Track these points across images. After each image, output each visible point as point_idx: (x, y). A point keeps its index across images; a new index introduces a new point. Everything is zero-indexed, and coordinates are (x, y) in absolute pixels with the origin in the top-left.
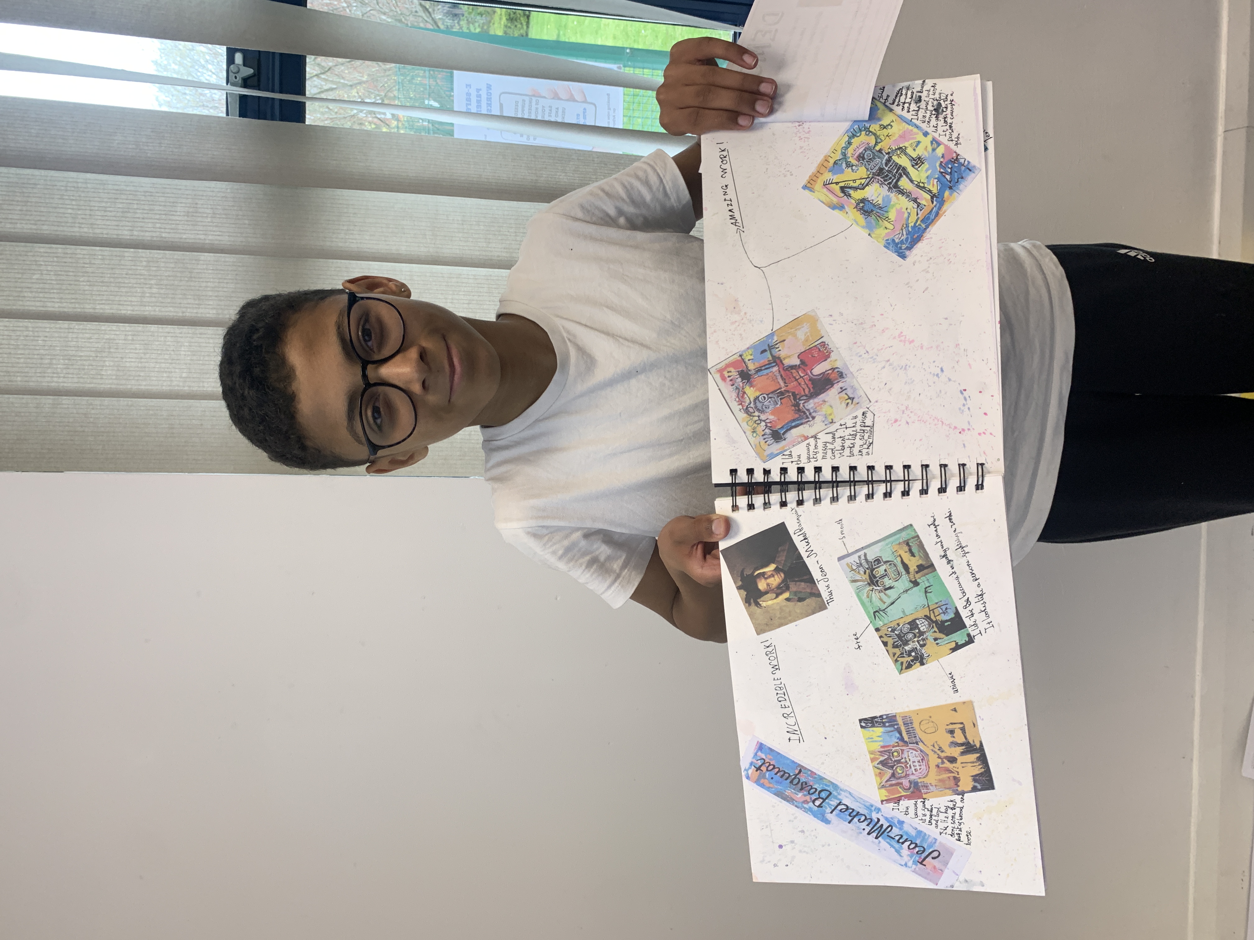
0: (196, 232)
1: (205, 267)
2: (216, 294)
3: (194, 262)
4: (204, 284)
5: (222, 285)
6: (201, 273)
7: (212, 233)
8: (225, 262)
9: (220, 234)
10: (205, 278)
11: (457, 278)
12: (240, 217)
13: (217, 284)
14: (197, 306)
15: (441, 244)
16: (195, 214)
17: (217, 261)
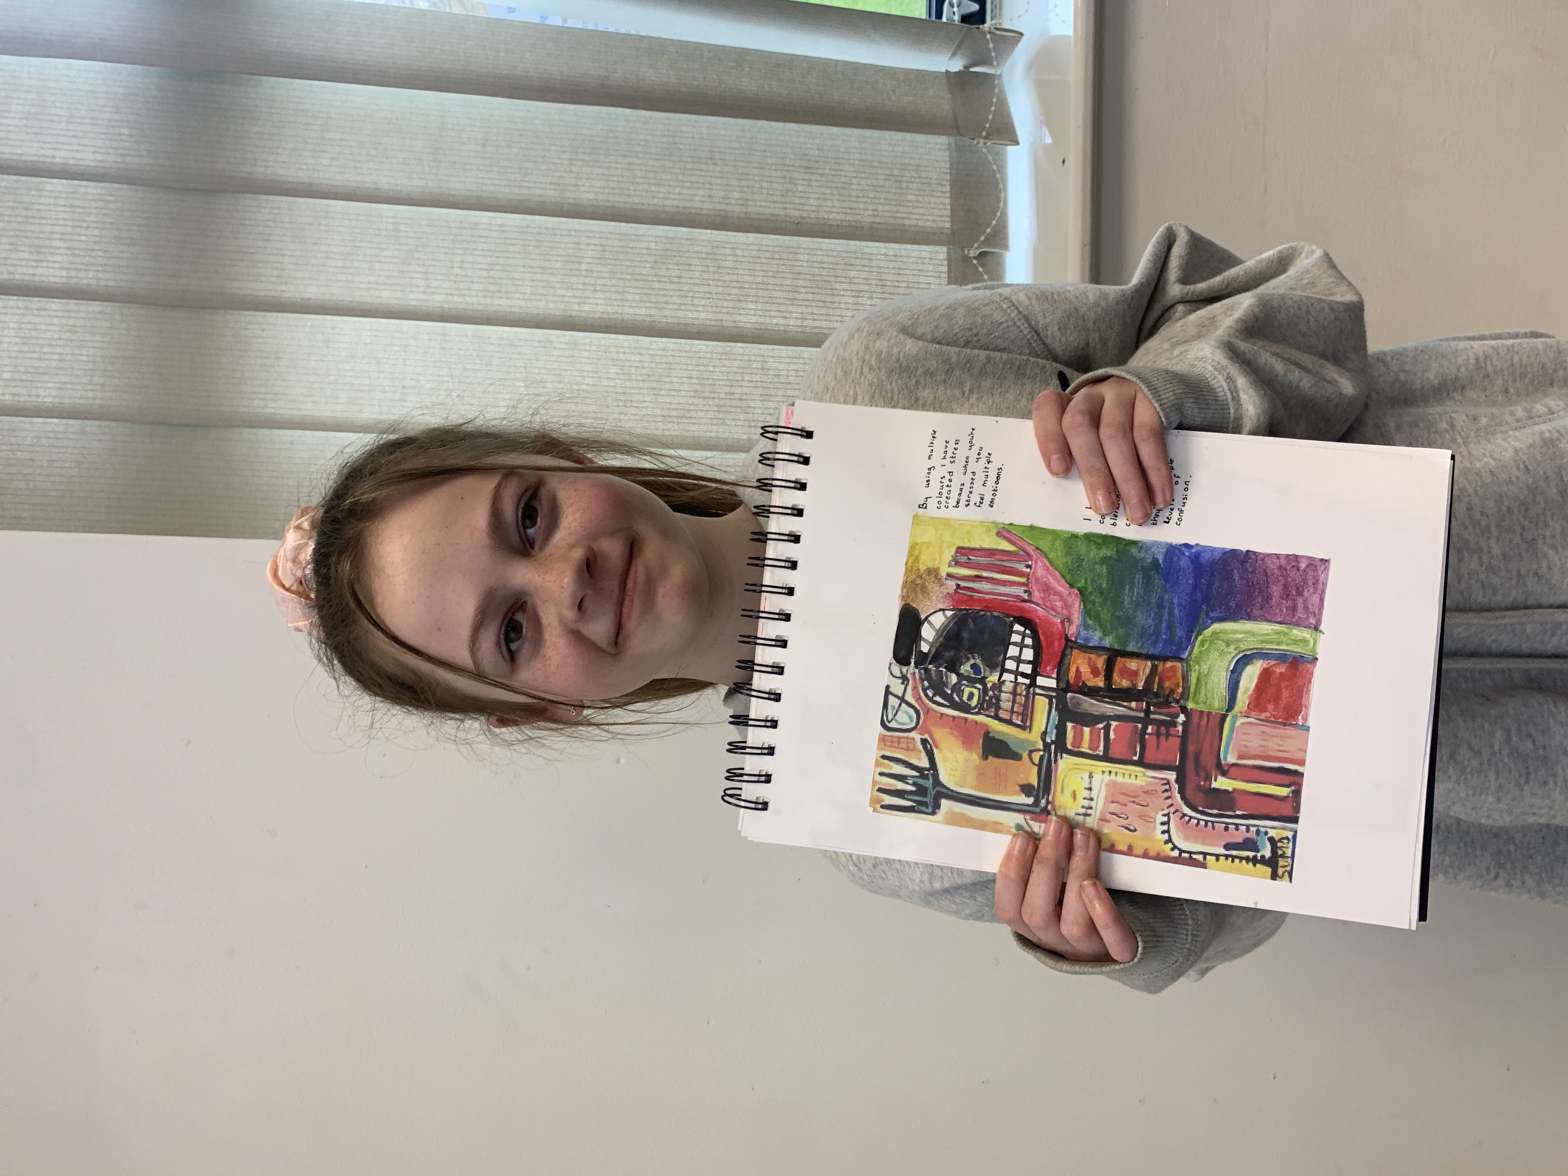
0: (40, 145)
1: (51, 201)
2: (67, 245)
3: (33, 193)
4: (49, 229)
5: (78, 230)
6: (42, 210)
7: (66, 147)
8: (87, 193)
9: (80, 148)
10: (50, 218)
11: (471, 229)
12: (114, 123)
13: (70, 230)
14: (35, 264)
15: (447, 175)
16: (39, 117)
17: (72, 193)
